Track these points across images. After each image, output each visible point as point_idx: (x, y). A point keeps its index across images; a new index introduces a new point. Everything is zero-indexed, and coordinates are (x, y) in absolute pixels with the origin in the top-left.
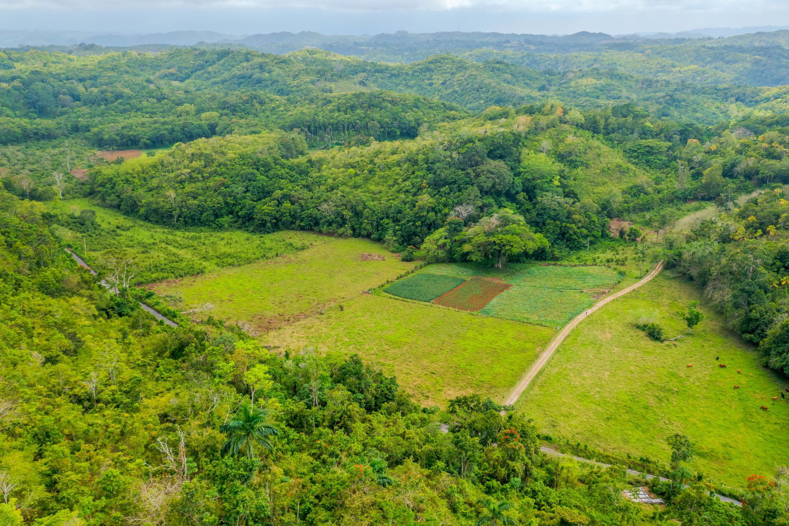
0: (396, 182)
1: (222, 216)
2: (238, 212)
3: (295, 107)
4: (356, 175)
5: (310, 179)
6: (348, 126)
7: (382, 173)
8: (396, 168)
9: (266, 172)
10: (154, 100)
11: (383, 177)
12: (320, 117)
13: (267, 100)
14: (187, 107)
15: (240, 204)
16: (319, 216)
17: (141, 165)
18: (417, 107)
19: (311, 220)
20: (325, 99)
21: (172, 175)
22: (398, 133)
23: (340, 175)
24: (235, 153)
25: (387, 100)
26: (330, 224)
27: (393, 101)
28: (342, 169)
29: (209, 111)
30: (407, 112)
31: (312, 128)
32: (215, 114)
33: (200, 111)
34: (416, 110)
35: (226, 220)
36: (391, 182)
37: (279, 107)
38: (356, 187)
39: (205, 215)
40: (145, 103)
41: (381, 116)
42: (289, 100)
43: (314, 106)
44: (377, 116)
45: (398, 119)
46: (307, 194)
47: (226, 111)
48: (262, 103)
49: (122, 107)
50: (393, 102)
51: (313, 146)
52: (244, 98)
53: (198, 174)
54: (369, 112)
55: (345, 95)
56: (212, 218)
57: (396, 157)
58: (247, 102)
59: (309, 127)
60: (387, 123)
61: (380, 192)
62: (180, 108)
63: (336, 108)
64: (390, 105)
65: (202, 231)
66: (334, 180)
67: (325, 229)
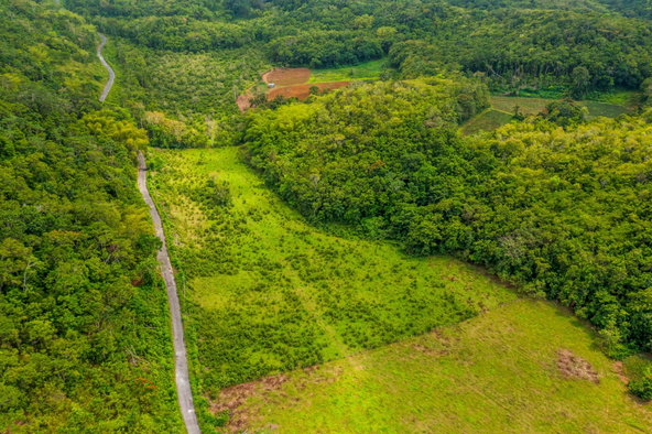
0: (626, 215)
1: (370, 216)
2: (389, 215)
3: (480, 24)
4: (561, 187)
5: (493, 182)
6: (545, 67)
7: (605, 195)
8: (630, 190)
9: (434, 155)
10: (335, 8)
11: (605, 201)
12: (511, 52)
13: (449, 13)
14: (366, 19)
15: (394, 205)
16: (499, 255)
17: (294, 119)
18: (641, 43)
19: (486, 257)
20: (516, 17)
21: (323, 140)
22: (612, 83)
23: (537, 182)
24: (401, 116)
25: (601, 33)
26: (512, 270)
27: (609, 34)
28: (540, 171)
29: (386, 25)
30: (627, 53)
31: (499, 67)
32: (392, 30)
33: (376, 25)
34: (639, 47)
35: (373, 223)
36: (617, 214)
37: (461, 23)
38: (558, 208)
39: (349, 212)
40: (325, 11)
41: (591, 57)
42: (473, 14)
43: (501, 25)
44: (585, 56)
45: (615, 63)
46: (485, 212)
47: (404, 26)
48: (443, 17)
49: (303, 15)
50: (610, 37)
51: (496, 91)
52: (426, 10)
53: (353, 143)
54: (575, 50)
55: (541, 14)
56: (357, 218)
57: (629, 169)
58: (427, 16)
59: (495, 64)
60: (598, 68)
61: (597, 229)
62: (359, 19)
63: (531, 39)
64: (605, 40)
65: (342, 236)
66: (527, 188)
67: (504, 275)
